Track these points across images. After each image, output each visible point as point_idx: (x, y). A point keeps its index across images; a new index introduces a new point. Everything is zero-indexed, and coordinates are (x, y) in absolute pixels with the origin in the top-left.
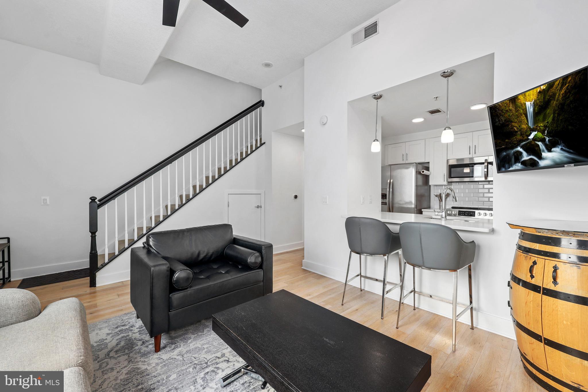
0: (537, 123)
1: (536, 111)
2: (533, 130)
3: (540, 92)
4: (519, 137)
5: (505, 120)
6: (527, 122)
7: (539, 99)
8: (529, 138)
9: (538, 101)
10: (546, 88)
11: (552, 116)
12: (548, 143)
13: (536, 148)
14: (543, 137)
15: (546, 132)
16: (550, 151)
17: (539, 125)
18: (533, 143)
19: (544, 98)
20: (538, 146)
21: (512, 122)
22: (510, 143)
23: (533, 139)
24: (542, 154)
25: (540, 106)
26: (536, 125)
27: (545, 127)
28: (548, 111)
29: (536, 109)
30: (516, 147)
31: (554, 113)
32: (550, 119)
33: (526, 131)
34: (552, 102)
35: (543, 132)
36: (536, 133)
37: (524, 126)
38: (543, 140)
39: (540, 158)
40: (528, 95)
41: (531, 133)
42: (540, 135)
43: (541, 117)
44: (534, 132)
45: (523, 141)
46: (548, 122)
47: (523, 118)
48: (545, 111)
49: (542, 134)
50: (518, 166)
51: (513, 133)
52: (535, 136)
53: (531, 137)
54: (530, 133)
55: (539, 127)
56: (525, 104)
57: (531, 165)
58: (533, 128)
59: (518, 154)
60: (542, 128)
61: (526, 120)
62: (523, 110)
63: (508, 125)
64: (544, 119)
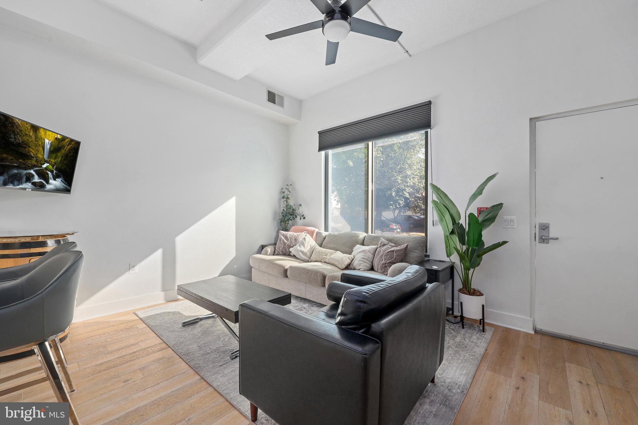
0: (51, 158)
2: (47, 162)
3: (56, 138)
4: (34, 162)
6: (43, 154)
7: (54, 143)
8: (42, 166)
9: (54, 144)
10: (61, 139)
11: (60, 158)
12: (54, 174)
13: (46, 175)
14: (52, 169)
15: (55, 167)
16: (55, 180)
17: (52, 161)
18: (45, 171)
19: (58, 144)
20: (48, 174)
21: (31, 147)
22: (25, 164)
23: (45, 168)
24: (49, 180)
25: (54, 147)
26: (49, 159)
27: (55, 163)
28: (59, 154)
29: (52, 148)
31: (62, 157)
32: (59, 160)
33: (41, 161)
34: (62, 150)
35: (53, 166)
36: (48, 165)
37: (40, 156)
38: (52, 172)
39: (48, 182)
40: (48, 135)
41: (44, 164)
42: (51, 167)
43: (54, 156)
44: (47, 164)
46: (57, 161)
47: (41, 149)
48: (57, 154)
49: (52, 167)
51: (29, 157)
52: (47, 166)
53: (44, 166)
54: (43, 162)
55: (51, 162)
56: (44, 140)
57: (40, 187)
58: (47, 161)
60: (53, 163)
61: (42, 152)
62: (42, 143)
64: (55, 158)
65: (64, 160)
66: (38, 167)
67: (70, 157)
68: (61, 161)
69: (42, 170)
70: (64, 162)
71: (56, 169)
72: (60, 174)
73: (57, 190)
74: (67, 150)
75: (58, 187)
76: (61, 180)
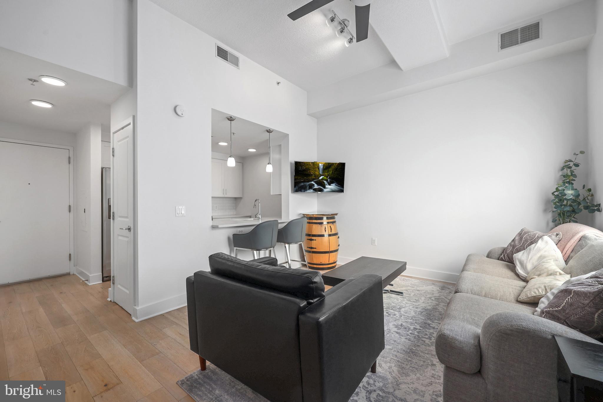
1: (324, 168)
2: (322, 175)
4: (313, 177)
5: (306, 168)
8: (319, 178)
9: (325, 165)
13: (323, 183)
16: (330, 185)
18: (321, 181)
21: (310, 170)
22: (307, 179)
23: (321, 179)
27: (328, 175)
28: (330, 169)
29: (324, 167)
30: (311, 181)
31: (333, 171)
32: (331, 172)
33: (318, 175)
34: (332, 166)
35: (327, 177)
36: (323, 177)
37: (317, 173)
38: (327, 180)
39: (325, 187)
42: (325, 178)
43: (326, 171)
45: (315, 179)
47: (317, 169)
50: (311, 191)
51: (310, 175)
52: (323, 178)
53: (321, 178)
54: (320, 176)
55: (325, 174)
59: (312, 185)
61: (318, 171)
62: (317, 167)
63: (307, 171)
64: (328, 172)
65: (335, 171)
66: (317, 179)
67: (339, 169)
68: (332, 173)
69: (320, 180)
70: (335, 173)
71: (330, 178)
72: (334, 180)
73: (333, 191)
74: (336, 166)
75: (333, 189)
76: (335, 185)
